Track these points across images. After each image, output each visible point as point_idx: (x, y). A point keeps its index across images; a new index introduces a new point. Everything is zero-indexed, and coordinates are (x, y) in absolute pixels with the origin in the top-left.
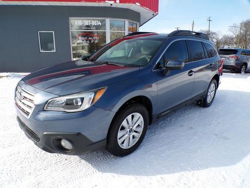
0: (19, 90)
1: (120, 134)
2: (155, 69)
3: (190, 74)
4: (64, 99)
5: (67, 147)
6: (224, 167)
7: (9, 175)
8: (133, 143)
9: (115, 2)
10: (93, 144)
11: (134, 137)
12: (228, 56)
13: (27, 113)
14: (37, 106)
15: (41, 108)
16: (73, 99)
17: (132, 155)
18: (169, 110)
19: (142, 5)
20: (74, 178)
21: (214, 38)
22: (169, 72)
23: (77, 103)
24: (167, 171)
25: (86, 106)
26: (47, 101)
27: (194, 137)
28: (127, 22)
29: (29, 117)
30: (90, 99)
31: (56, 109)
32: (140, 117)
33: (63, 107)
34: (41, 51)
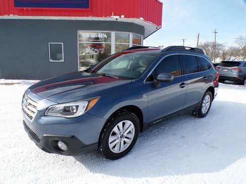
0: (26, 97)
1: (111, 139)
2: (147, 81)
3: (182, 86)
4: (62, 106)
5: (62, 149)
6: (207, 174)
7: (12, 171)
8: (123, 148)
9: (120, 17)
10: (85, 146)
11: (125, 143)
12: (230, 68)
13: (31, 118)
14: (39, 111)
15: (42, 113)
16: (69, 107)
17: (123, 159)
18: (160, 119)
19: (146, 19)
20: (67, 176)
21: (220, 49)
22: (159, 84)
23: (73, 110)
24: (152, 174)
25: (80, 112)
26: (48, 108)
27: (184, 145)
28: (131, 35)
29: (32, 121)
30: (84, 107)
31: (55, 115)
32: (130, 125)
33: (61, 113)
34: (50, 61)
